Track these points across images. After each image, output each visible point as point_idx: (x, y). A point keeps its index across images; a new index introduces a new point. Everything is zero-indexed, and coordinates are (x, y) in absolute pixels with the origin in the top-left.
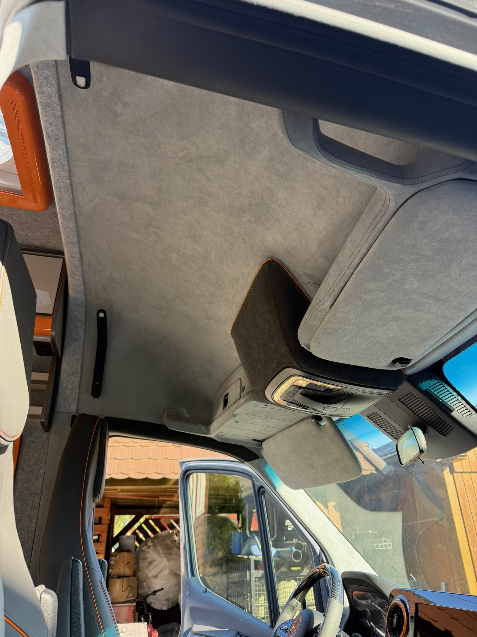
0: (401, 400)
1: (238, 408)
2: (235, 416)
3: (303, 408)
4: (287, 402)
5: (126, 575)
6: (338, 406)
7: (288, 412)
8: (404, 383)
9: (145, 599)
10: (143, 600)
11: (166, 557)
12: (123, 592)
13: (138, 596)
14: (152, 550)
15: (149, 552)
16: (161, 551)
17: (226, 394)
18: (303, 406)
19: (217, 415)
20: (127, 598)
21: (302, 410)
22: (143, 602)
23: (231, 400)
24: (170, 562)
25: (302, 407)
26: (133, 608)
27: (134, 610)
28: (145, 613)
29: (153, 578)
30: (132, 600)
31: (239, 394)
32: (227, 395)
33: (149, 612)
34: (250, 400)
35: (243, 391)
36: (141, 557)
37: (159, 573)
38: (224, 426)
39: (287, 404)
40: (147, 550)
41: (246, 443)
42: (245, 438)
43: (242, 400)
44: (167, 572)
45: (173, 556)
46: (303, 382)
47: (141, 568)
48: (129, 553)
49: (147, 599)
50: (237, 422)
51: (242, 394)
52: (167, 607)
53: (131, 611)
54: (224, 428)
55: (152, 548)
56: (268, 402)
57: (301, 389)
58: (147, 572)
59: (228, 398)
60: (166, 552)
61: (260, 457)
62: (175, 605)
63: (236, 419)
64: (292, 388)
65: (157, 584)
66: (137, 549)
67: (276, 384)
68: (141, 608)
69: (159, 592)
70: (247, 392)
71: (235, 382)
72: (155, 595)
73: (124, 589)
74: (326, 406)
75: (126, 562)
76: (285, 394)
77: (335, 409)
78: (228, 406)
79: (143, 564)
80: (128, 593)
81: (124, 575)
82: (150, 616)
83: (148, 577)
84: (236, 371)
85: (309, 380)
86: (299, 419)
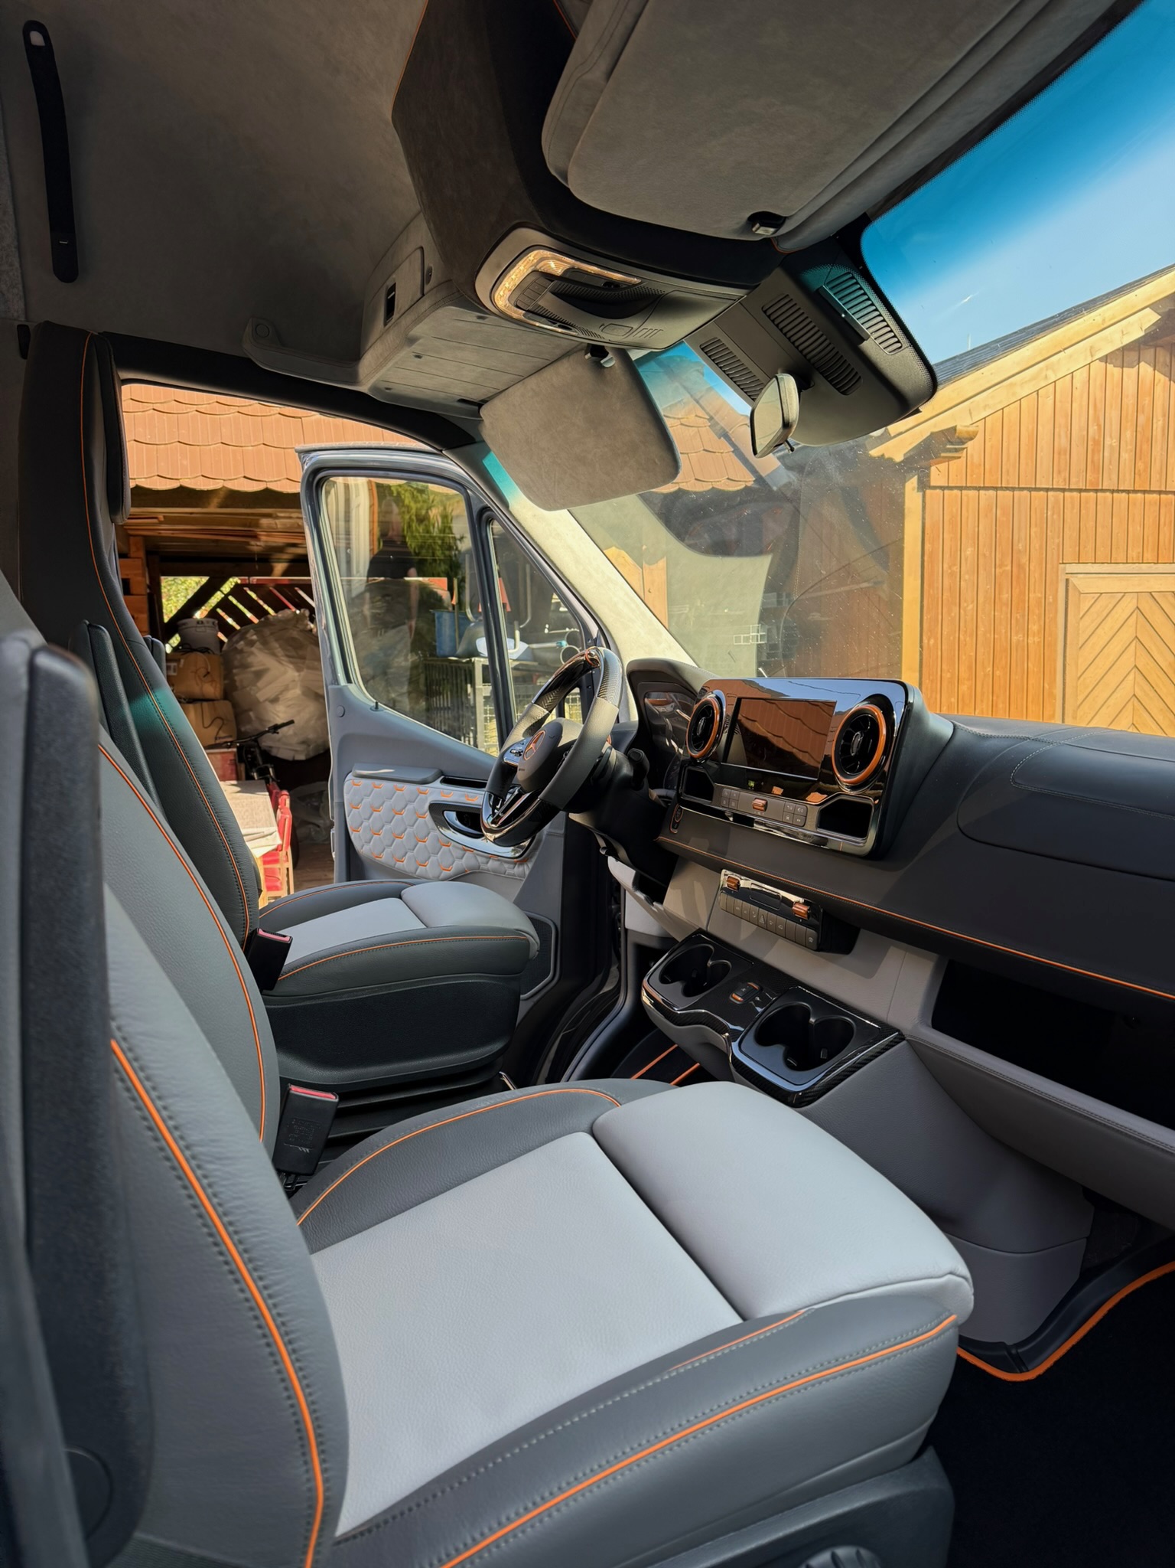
0: (769, 313)
1: (418, 320)
2: (411, 341)
3: (560, 327)
4: (524, 312)
5: (208, 697)
6: (634, 323)
7: (532, 336)
8: (774, 273)
9: (256, 741)
10: (253, 743)
11: (291, 663)
12: (206, 728)
13: (240, 735)
14: (260, 649)
15: (252, 653)
16: (279, 652)
17: (390, 287)
18: (559, 321)
19: (372, 340)
20: (216, 739)
21: (560, 330)
22: (254, 747)
23: (401, 302)
24: (302, 673)
25: (559, 324)
26: (232, 757)
27: (235, 760)
28: (259, 765)
29: (267, 703)
30: (227, 742)
31: (419, 286)
32: (393, 288)
33: (267, 763)
34: (445, 305)
35: (428, 282)
36: (236, 663)
37: (281, 693)
38: (390, 364)
39: (524, 315)
40: (246, 649)
41: (444, 406)
42: (442, 395)
43: (425, 304)
44: (297, 691)
45: (307, 662)
46: (557, 265)
47: (238, 684)
48: (206, 654)
49: (259, 740)
50: (419, 357)
51: (427, 288)
52: (306, 755)
53: (229, 762)
54: (388, 370)
55: (258, 644)
56: (484, 309)
57: (552, 281)
58: (252, 692)
59: (394, 297)
60: (293, 653)
61: (477, 440)
62: (322, 752)
63: (416, 348)
64: (533, 278)
65: (279, 714)
66: (225, 648)
67: (499, 266)
68: (250, 756)
69: (285, 729)
70: (436, 285)
71: (410, 255)
72: (278, 733)
73: (207, 723)
74: (607, 322)
75: (203, 671)
76: (518, 293)
77: (628, 329)
78: (395, 316)
79: (240, 677)
80: (217, 729)
81: (201, 697)
82: (271, 770)
83: (258, 702)
84: (412, 224)
85: (570, 260)
86: (558, 352)
